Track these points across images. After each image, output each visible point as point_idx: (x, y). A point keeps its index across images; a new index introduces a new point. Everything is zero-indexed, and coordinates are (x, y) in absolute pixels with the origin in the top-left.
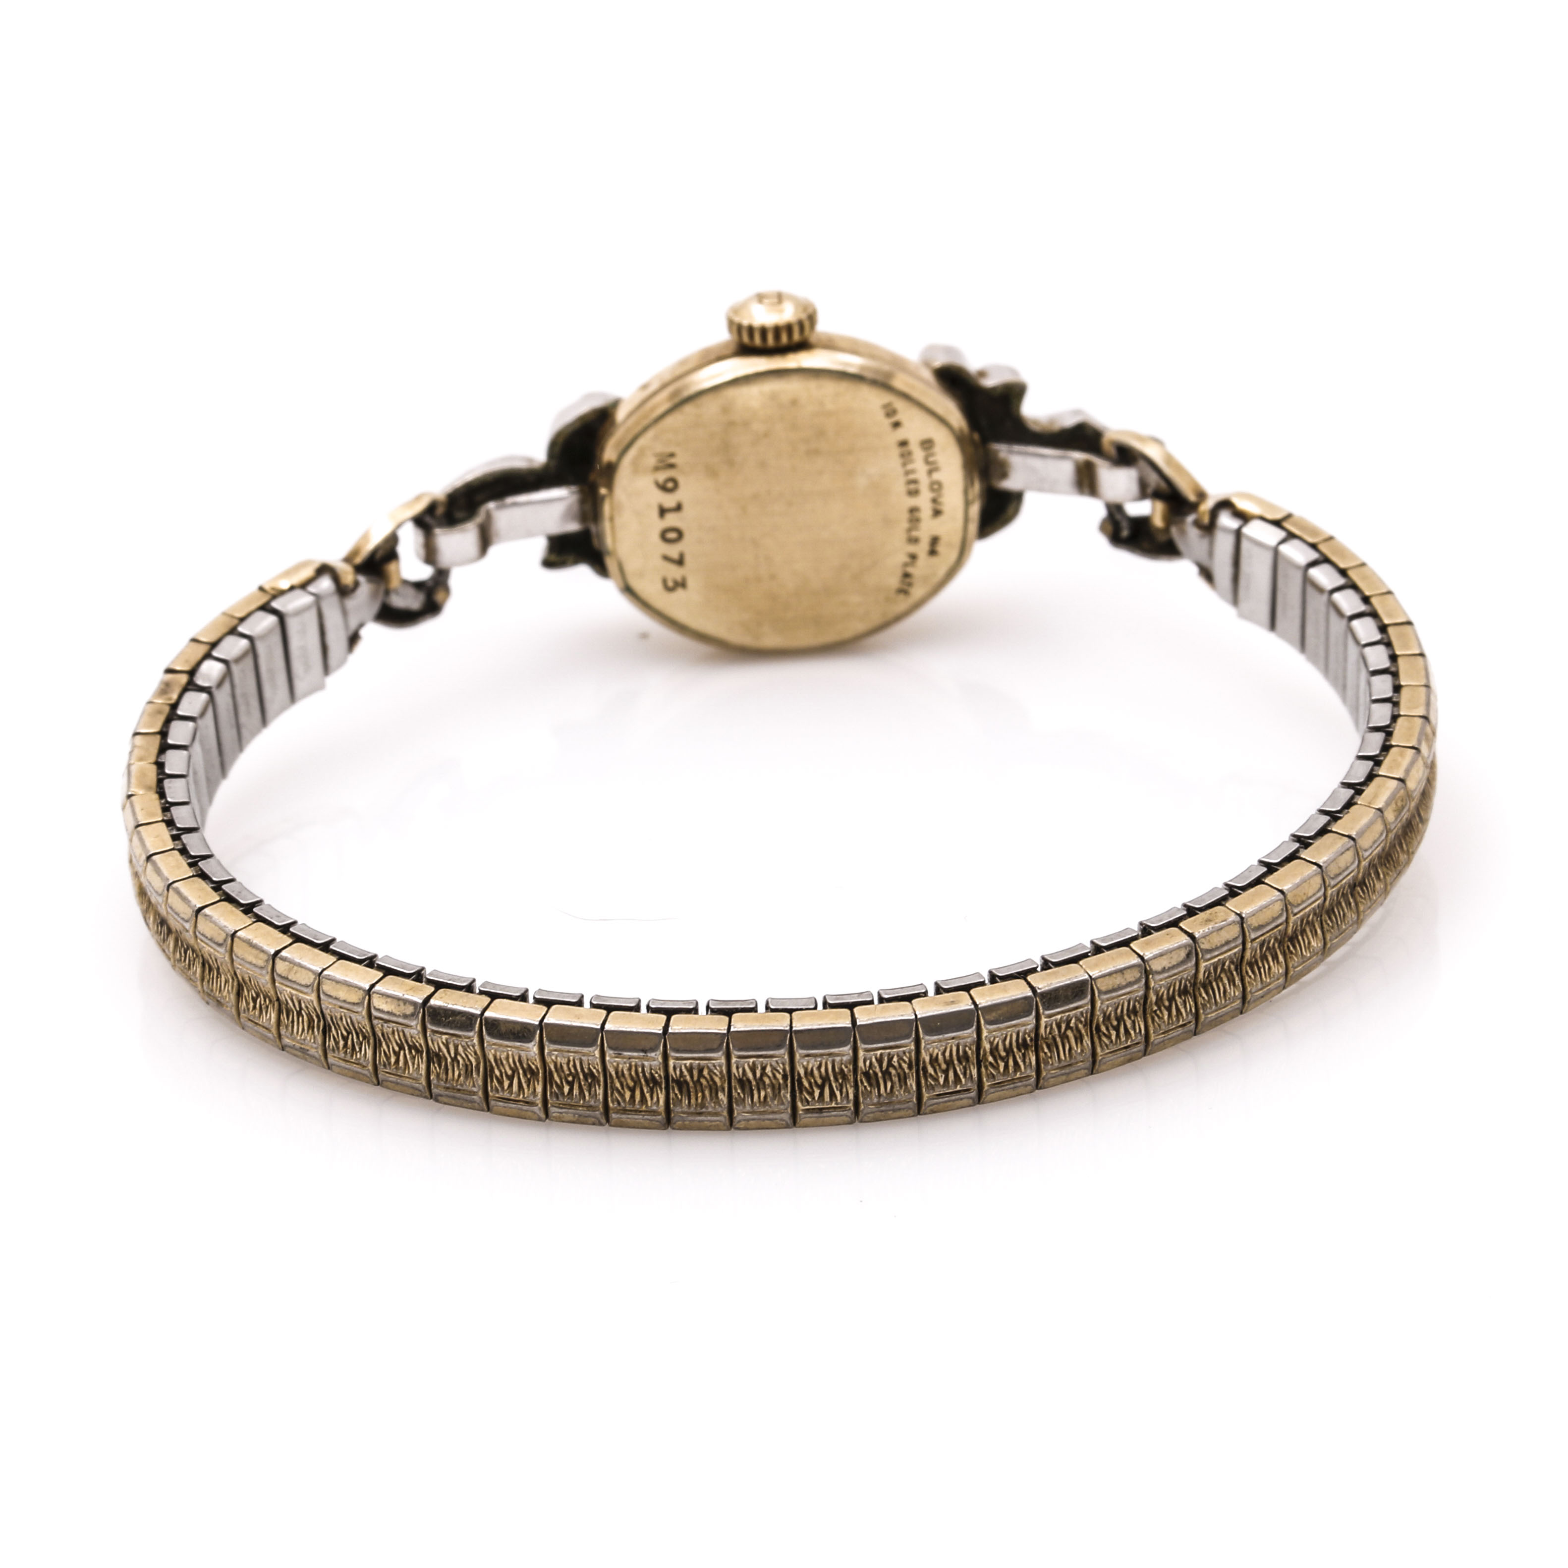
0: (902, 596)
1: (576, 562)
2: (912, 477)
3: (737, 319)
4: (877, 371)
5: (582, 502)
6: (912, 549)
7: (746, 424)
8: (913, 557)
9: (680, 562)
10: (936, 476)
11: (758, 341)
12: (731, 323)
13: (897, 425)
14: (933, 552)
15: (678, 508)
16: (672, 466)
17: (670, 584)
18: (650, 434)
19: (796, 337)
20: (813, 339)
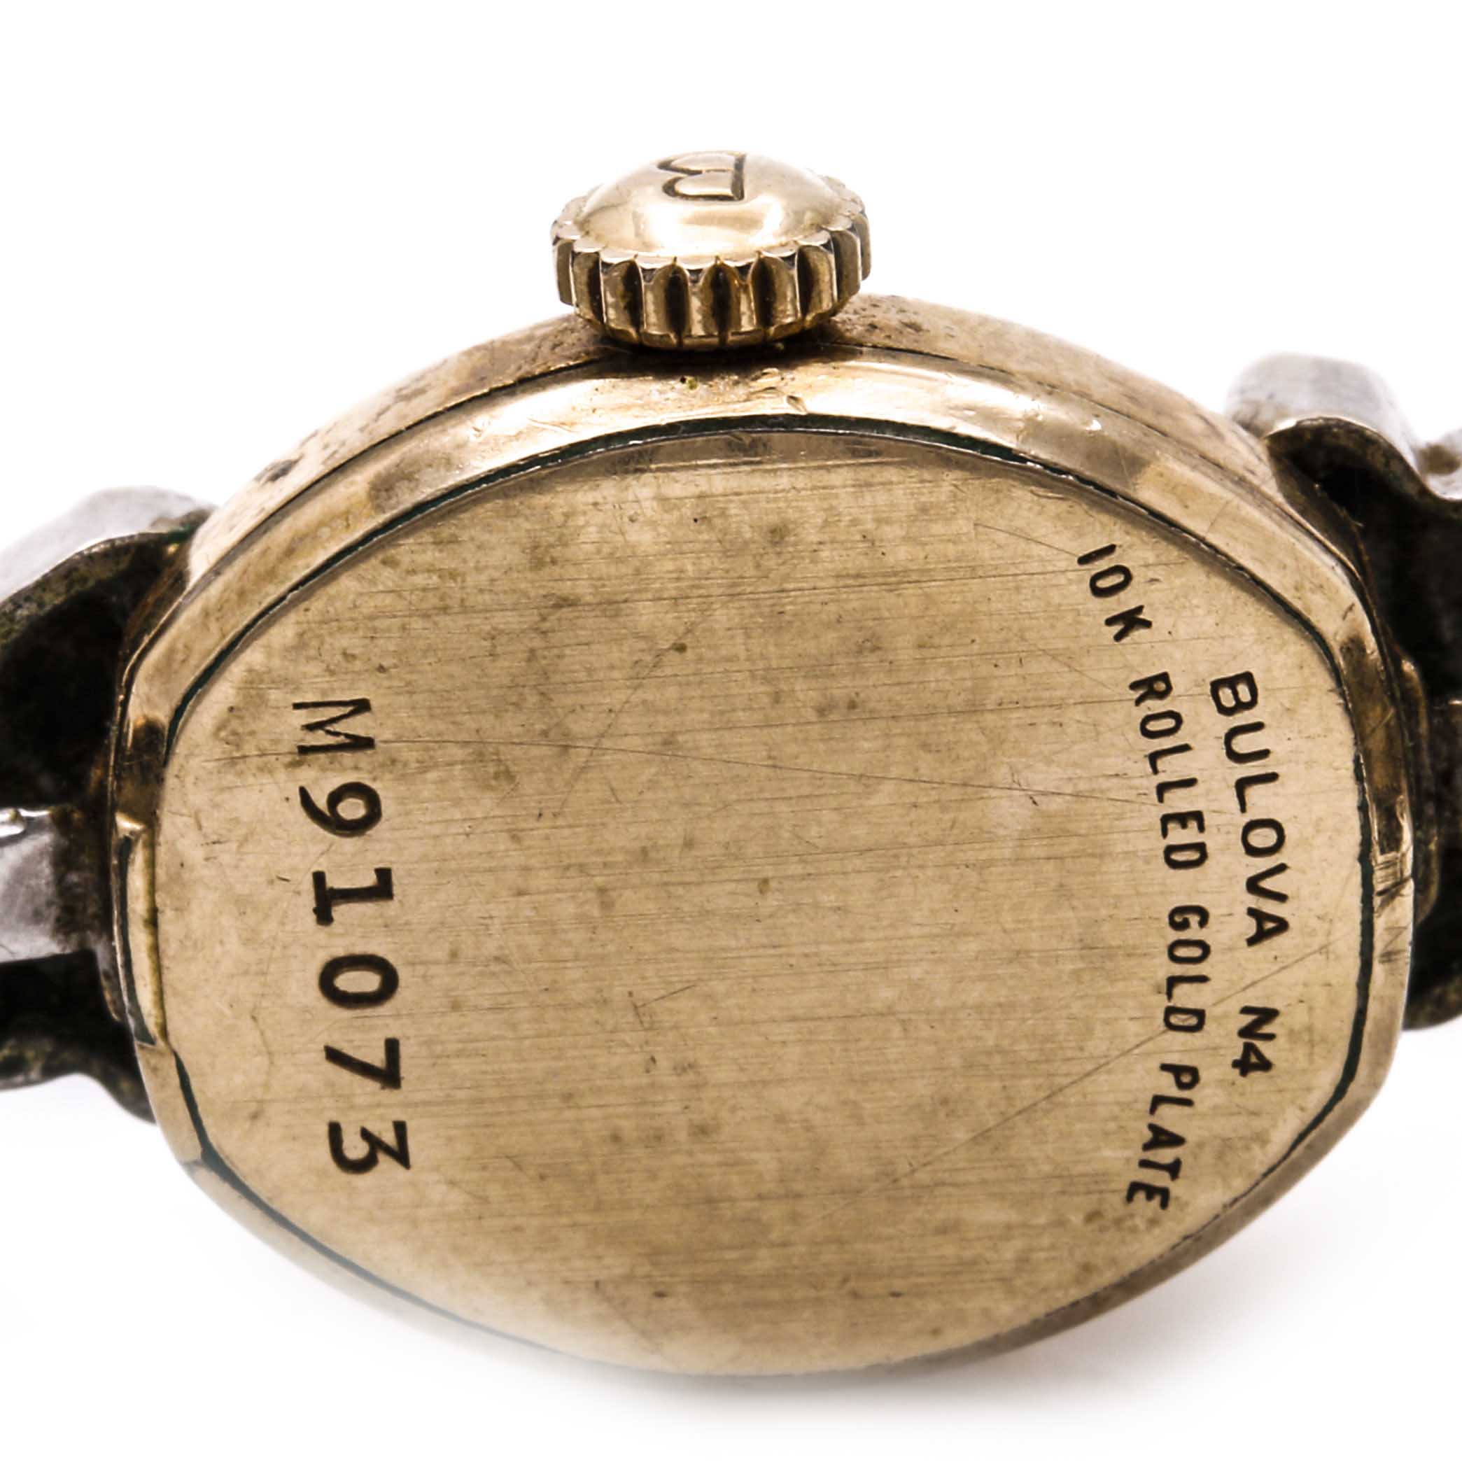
0: (1145, 1207)
1: (52, 1070)
2: (1179, 801)
3: (583, 246)
4: (1061, 436)
5: (63, 860)
6: (1179, 1048)
7: (612, 606)
8: (1186, 1075)
9: (389, 1075)
10: (1262, 801)
11: (654, 323)
12: (566, 253)
13: (1131, 621)
14: (1250, 1063)
15: (382, 888)
16: (361, 744)
17: (355, 1149)
18: (283, 632)
19: (788, 312)
20: (849, 320)
